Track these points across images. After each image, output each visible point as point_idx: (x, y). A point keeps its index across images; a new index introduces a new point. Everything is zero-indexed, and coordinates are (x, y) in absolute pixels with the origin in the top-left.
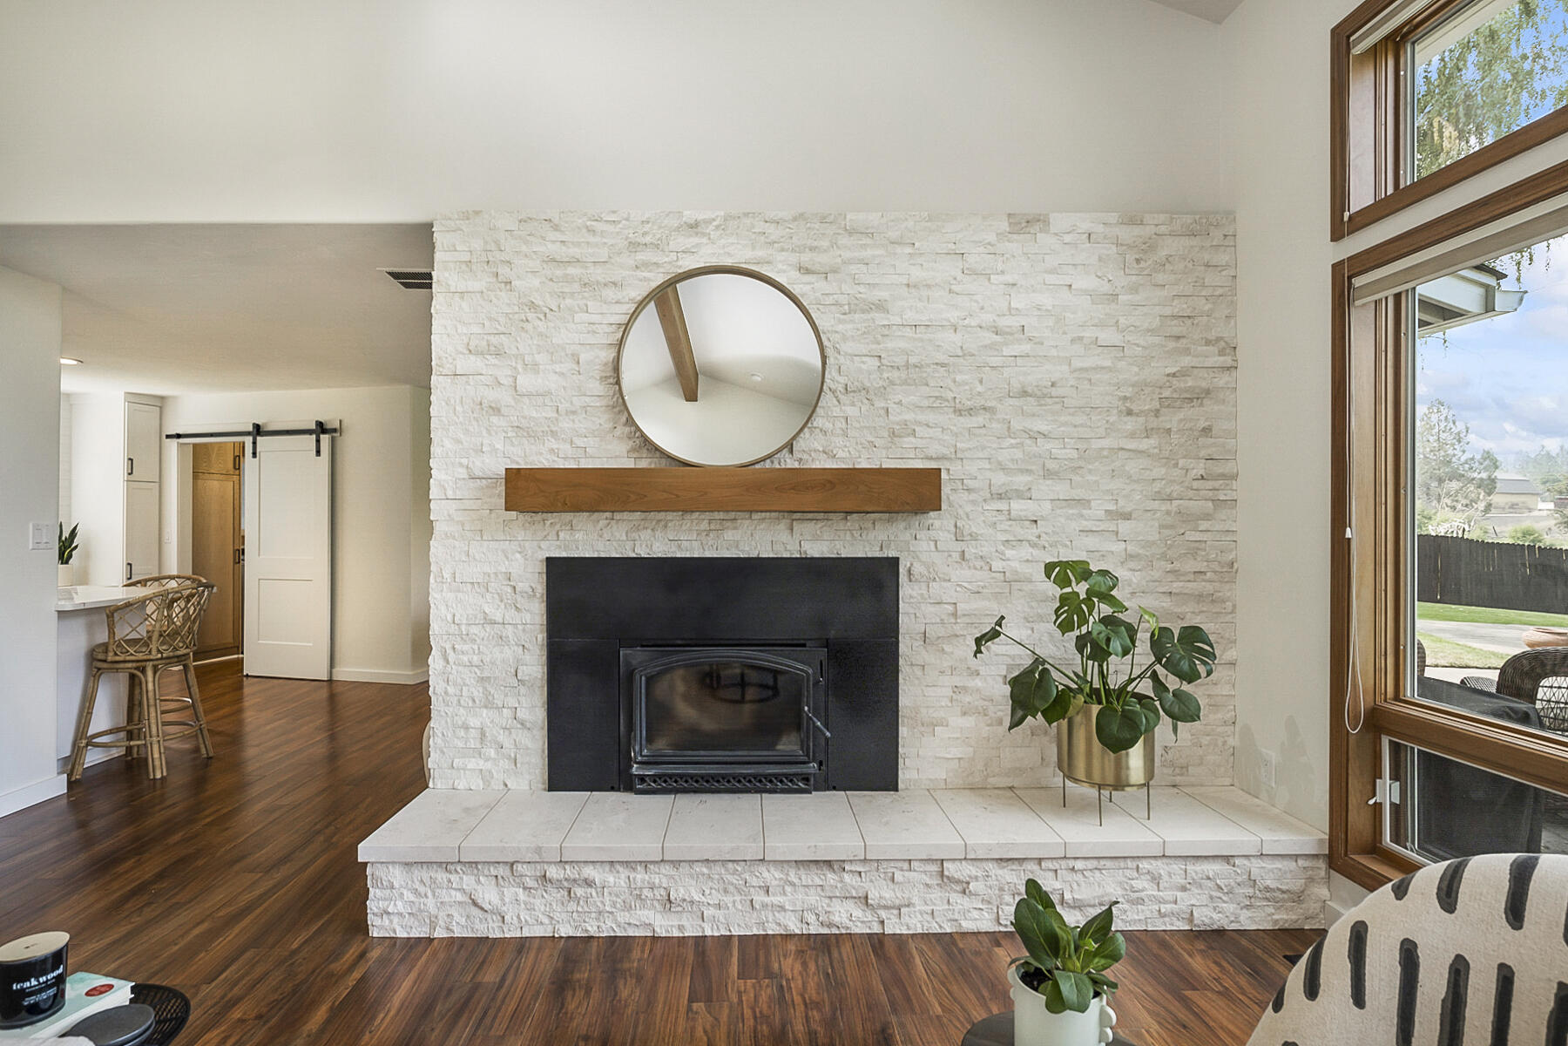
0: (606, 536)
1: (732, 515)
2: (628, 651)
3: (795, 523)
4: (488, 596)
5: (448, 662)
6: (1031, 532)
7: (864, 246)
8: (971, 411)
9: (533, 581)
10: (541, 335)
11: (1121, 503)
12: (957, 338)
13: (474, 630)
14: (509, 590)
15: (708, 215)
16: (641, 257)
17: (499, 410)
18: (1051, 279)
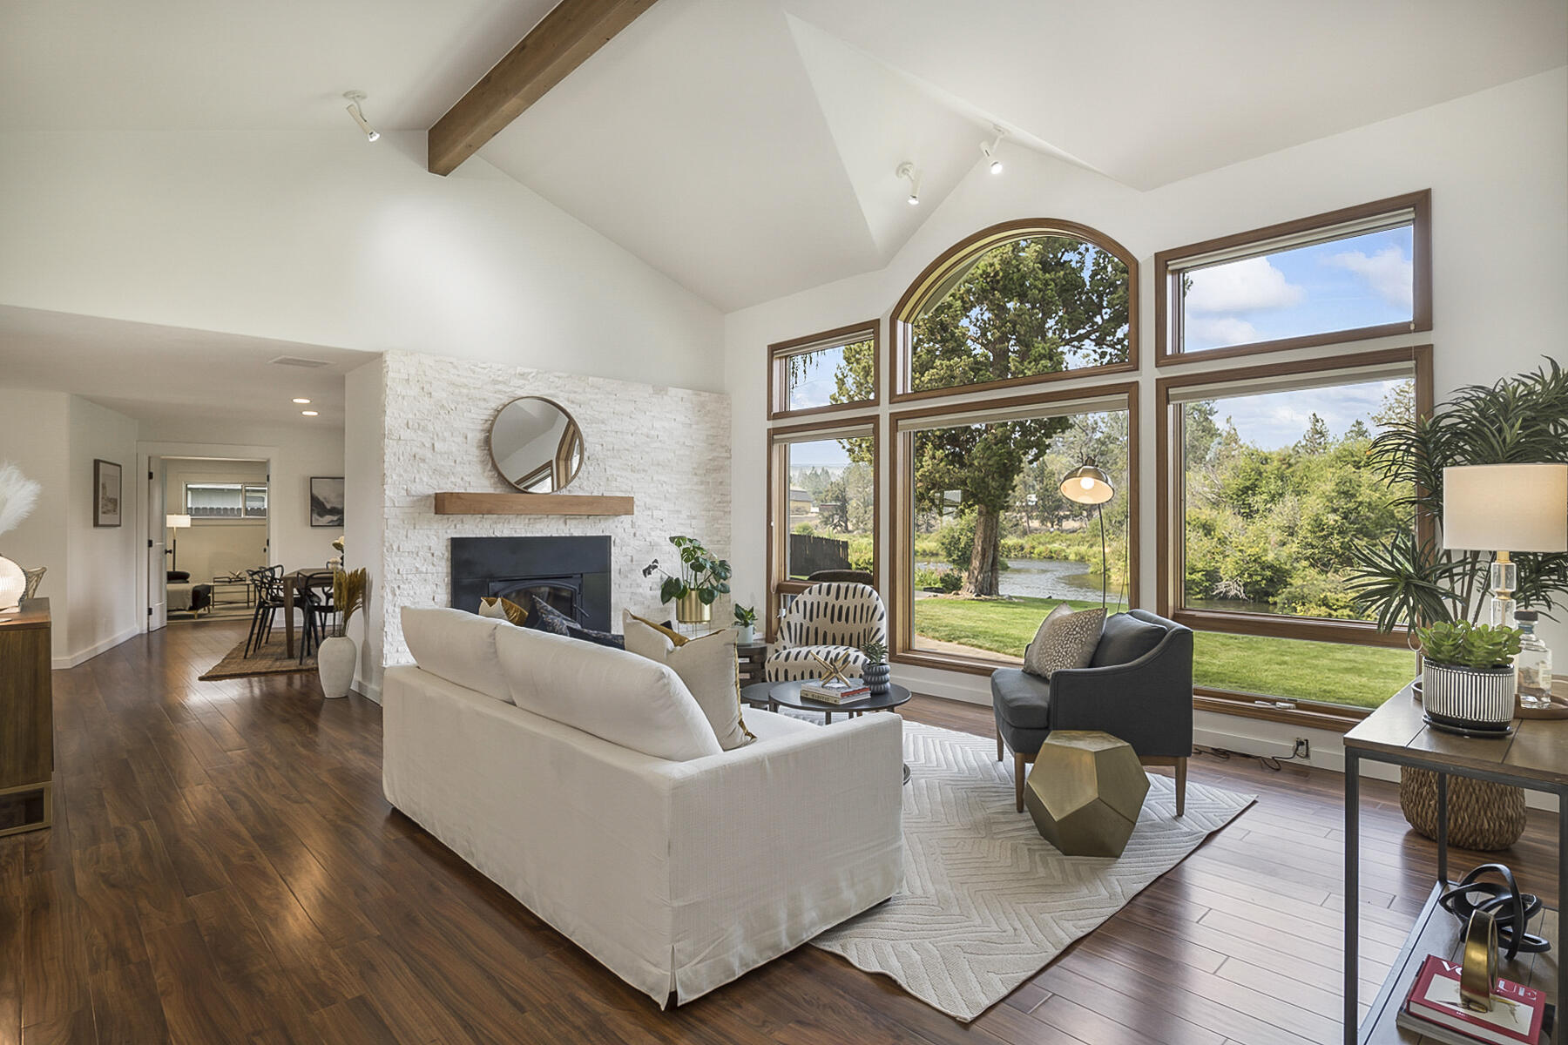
0: (480, 526)
1: (540, 516)
2: (493, 584)
3: (568, 521)
4: (418, 558)
5: (395, 595)
6: (660, 525)
7: (596, 394)
8: (638, 471)
9: (442, 551)
10: (446, 422)
11: (693, 512)
12: (633, 438)
13: (410, 577)
14: (430, 555)
15: (530, 370)
16: (497, 387)
17: (424, 460)
18: (668, 415)
